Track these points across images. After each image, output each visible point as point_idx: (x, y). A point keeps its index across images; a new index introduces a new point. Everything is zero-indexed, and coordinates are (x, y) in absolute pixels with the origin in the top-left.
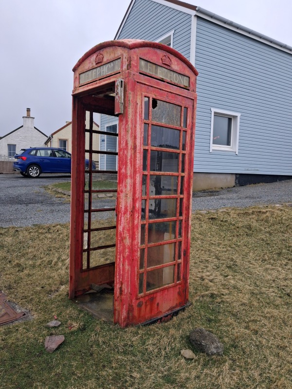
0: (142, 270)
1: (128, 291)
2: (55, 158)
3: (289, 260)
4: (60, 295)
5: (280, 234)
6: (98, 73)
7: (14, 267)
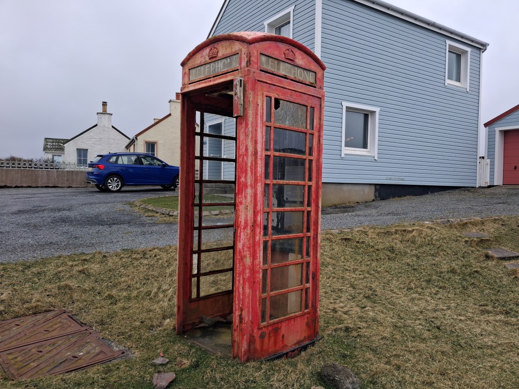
0: (264, 295)
1: (249, 319)
2: (142, 166)
3: (440, 288)
4: (165, 330)
5: (430, 258)
6: (212, 69)
7: (105, 299)
